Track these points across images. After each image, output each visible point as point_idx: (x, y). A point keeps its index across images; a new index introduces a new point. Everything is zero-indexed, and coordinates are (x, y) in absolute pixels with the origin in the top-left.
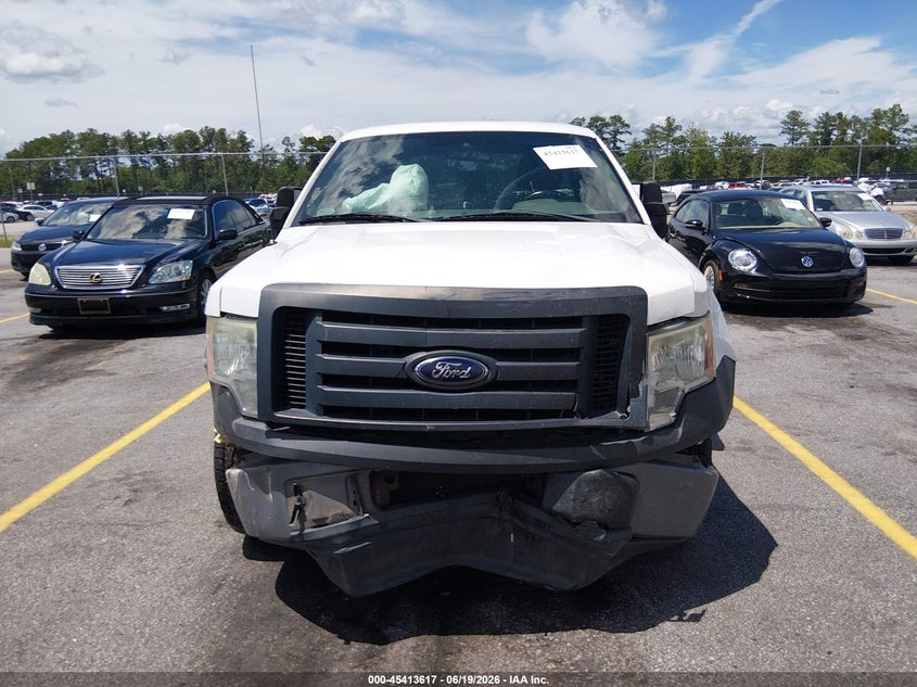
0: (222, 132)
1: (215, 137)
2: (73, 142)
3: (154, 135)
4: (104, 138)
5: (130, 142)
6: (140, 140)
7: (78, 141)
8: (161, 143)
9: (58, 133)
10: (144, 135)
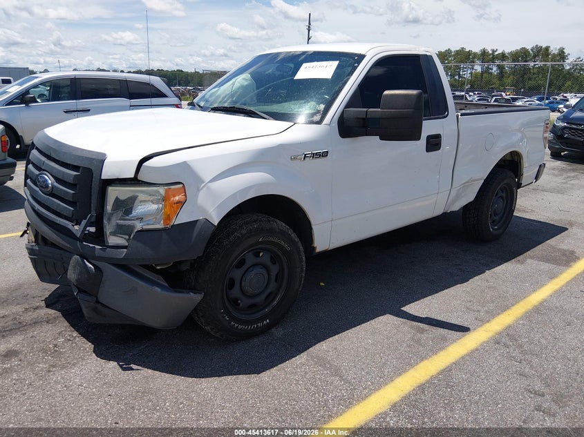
0: (547, 49)
1: (542, 52)
2: (450, 56)
3: (499, 51)
4: (469, 53)
5: (484, 56)
6: (490, 54)
7: (454, 55)
8: (503, 56)
9: (443, 51)
10: (494, 51)
